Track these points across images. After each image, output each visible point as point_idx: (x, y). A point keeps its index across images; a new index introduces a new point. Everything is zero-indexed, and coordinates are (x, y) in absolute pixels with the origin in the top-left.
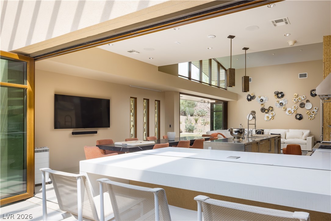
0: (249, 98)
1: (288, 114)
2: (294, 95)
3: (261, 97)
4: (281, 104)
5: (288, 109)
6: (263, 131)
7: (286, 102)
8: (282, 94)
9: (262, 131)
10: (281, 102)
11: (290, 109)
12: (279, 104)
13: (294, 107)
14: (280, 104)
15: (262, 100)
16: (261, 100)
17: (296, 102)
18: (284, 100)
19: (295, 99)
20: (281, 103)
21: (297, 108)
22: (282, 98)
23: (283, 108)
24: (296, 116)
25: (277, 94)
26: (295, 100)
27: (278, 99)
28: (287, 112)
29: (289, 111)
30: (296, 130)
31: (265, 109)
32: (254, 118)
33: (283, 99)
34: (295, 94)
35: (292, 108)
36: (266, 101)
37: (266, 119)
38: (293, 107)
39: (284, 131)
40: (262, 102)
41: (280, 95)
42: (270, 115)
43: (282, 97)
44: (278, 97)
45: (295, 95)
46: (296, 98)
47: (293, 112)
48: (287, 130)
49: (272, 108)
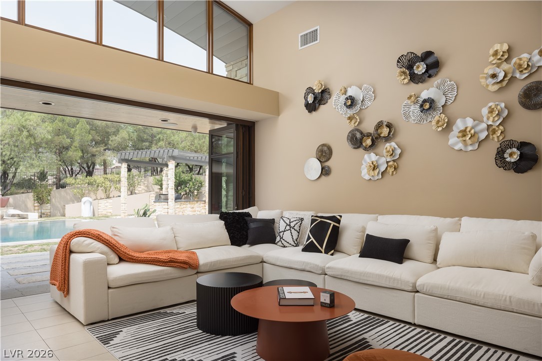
0: (310, 99)
1: (460, 146)
2: (491, 52)
3: (349, 89)
4: (428, 106)
5: (459, 125)
6: (338, 221)
7: (452, 96)
8: (430, 60)
9: (333, 223)
10: (425, 95)
11: (470, 122)
12: (418, 106)
13: (491, 111)
14: (422, 106)
15: (351, 102)
16: (349, 103)
17: (496, 87)
18: (438, 87)
19: (497, 70)
20: (425, 101)
21: (506, 113)
22: (432, 79)
23: (434, 123)
24: (500, 154)
25: (408, 64)
26: (494, 76)
27: (414, 88)
28: (454, 140)
29: (464, 133)
30: (496, 221)
31: (361, 133)
32: (325, 171)
33: (436, 81)
34: (497, 47)
35: (478, 119)
36: (368, 103)
37: (365, 174)
38: (485, 111)
39: (432, 227)
40: (350, 107)
41: (420, 68)
42: (379, 157)
43: (430, 76)
44: (414, 78)
45: (496, 53)
46: (498, 66)
47: (483, 136)
48: (448, 220)
49: (389, 126)
